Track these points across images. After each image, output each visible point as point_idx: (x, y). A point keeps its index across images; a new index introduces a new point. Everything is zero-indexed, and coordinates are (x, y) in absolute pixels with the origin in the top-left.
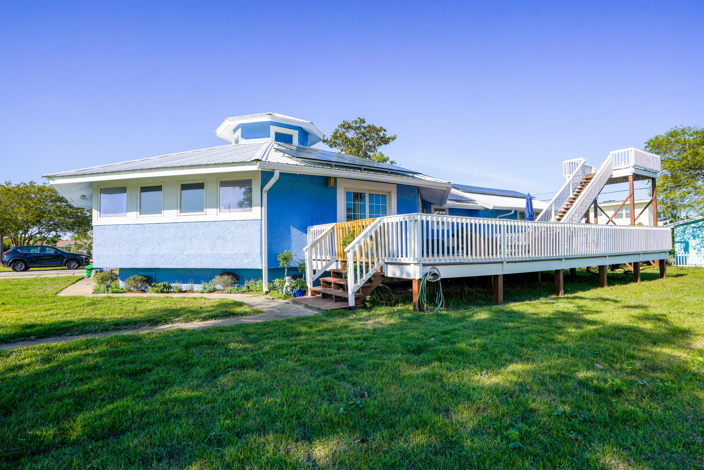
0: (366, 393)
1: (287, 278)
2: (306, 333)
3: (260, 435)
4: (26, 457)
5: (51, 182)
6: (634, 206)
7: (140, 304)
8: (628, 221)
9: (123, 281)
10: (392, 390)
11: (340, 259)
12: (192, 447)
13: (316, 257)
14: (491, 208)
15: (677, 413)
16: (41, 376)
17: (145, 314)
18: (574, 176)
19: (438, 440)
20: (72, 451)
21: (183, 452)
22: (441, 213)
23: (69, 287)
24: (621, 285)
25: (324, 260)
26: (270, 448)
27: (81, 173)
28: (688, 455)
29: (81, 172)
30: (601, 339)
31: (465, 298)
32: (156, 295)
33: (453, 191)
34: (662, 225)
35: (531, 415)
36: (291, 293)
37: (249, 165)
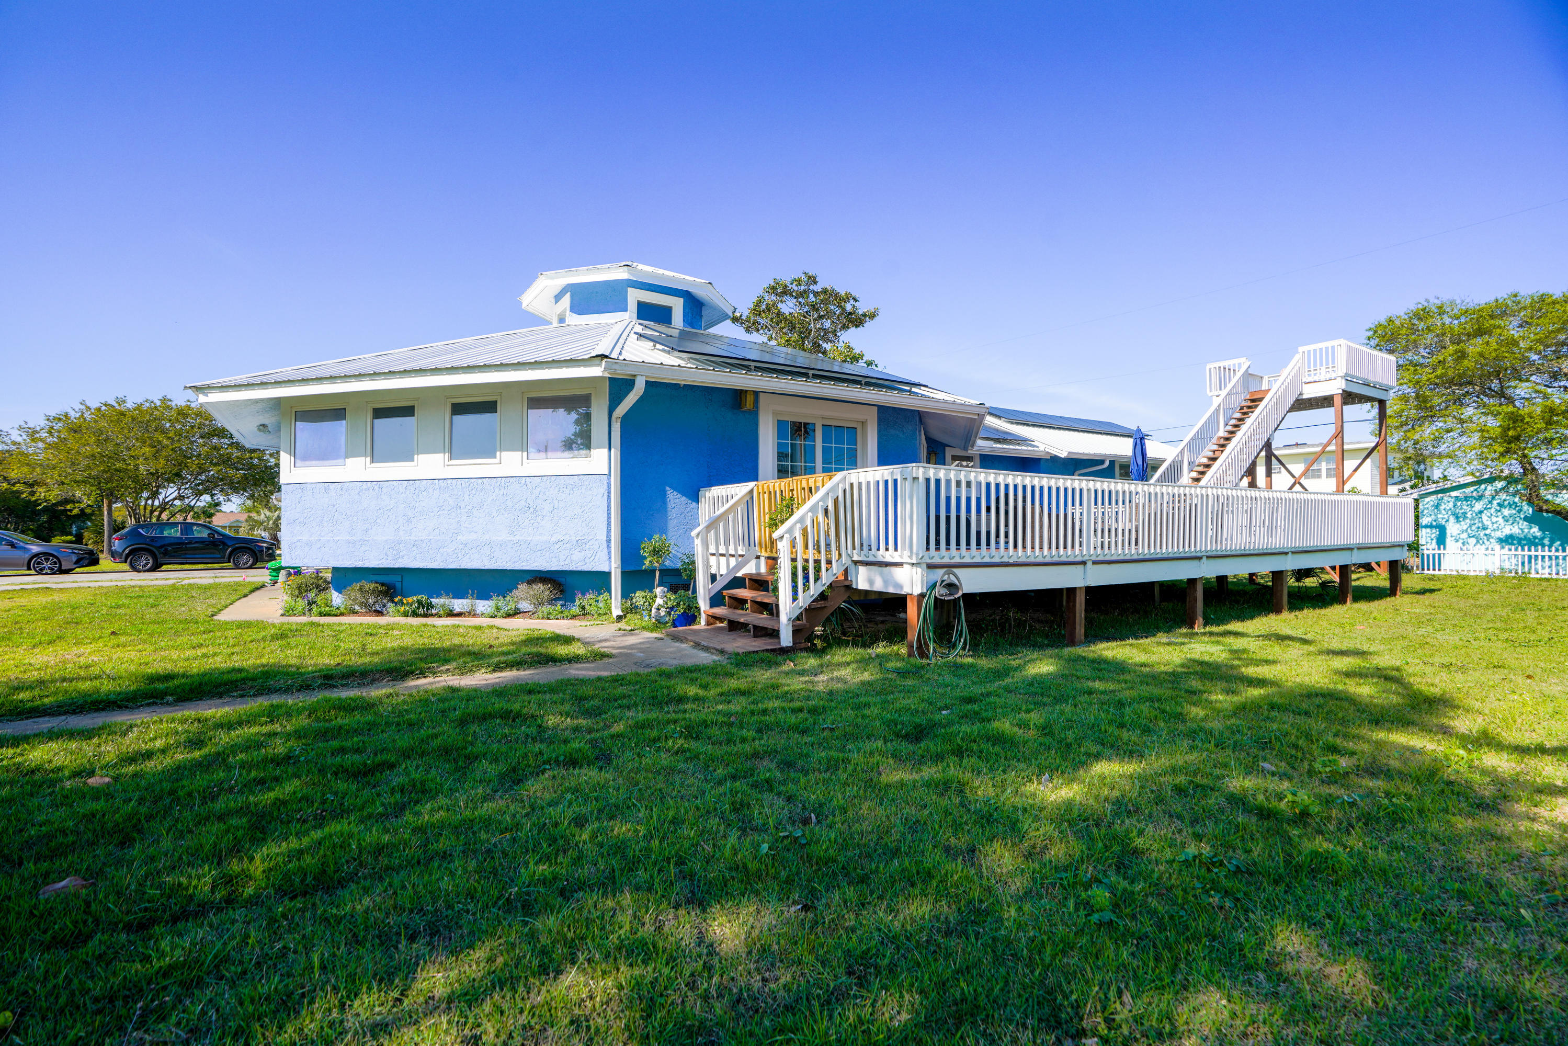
0: (813, 815)
1: (659, 590)
2: (696, 699)
3: (605, 895)
4: (162, 924)
5: (202, 399)
6: (1342, 454)
7: (371, 638)
8: (1330, 484)
9: (340, 593)
10: (864, 811)
11: (764, 554)
12: (474, 914)
13: (717, 549)
14: (1063, 455)
15: (1413, 857)
16: (186, 773)
17: (381, 656)
18: (1228, 394)
19: (954, 907)
20: (246, 916)
21: (457, 923)
22: (964, 463)
23: (238, 603)
24: (1314, 608)
25: (733, 556)
26: (625, 919)
27: (258, 380)
28: (1431, 935)
29: (256, 379)
30: (1274, 714)
31: (1009, 632)
32: (403, 620)
33: (990, 421)
34: (1396, 492)
35: (1134, 860)
36: (667, 619)
37: (585, 366)
